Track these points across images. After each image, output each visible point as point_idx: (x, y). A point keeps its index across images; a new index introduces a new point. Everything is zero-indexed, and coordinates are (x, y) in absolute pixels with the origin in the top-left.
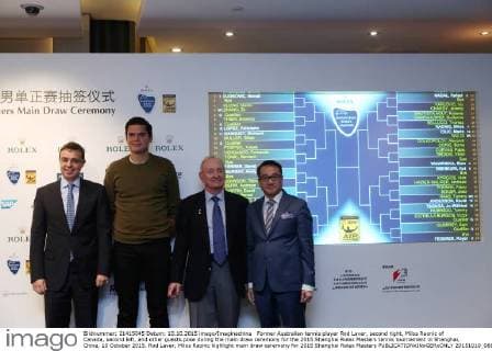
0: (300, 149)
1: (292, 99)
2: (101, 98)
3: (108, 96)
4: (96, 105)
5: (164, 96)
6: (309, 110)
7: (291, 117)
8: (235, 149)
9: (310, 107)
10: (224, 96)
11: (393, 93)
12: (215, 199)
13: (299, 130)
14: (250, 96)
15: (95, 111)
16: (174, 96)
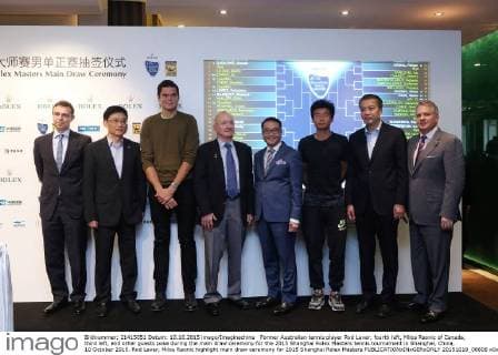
0: (280, 109)
1: (273, 66)
2: (114, 64)
3: (121, 62)
4: (109, 70)
5: (167, 62)
6: (288, 76)
7: (272, 81)
9: (289, 73)
10: (217, 63)
11: (359, 62)
12: (227, 146)
13: (280, 93)
14: (239, 63)
15: (109, 74)
16: (175, 62)
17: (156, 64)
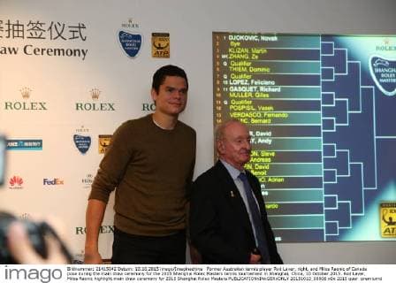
0: (327, 112)
1: (318, 45)
2: (67, 34)
3: (78, 31)
4: (59, 44)
5: (153, 35)
6: (340, 59)
7: (315, 68)
8: (244, 111)
9: (341, 55)
10: (231, 38)
13: (326, 87)
14: (263, 38)
15: (58, 51)
16: (168, 35)
17: (138, 37)
